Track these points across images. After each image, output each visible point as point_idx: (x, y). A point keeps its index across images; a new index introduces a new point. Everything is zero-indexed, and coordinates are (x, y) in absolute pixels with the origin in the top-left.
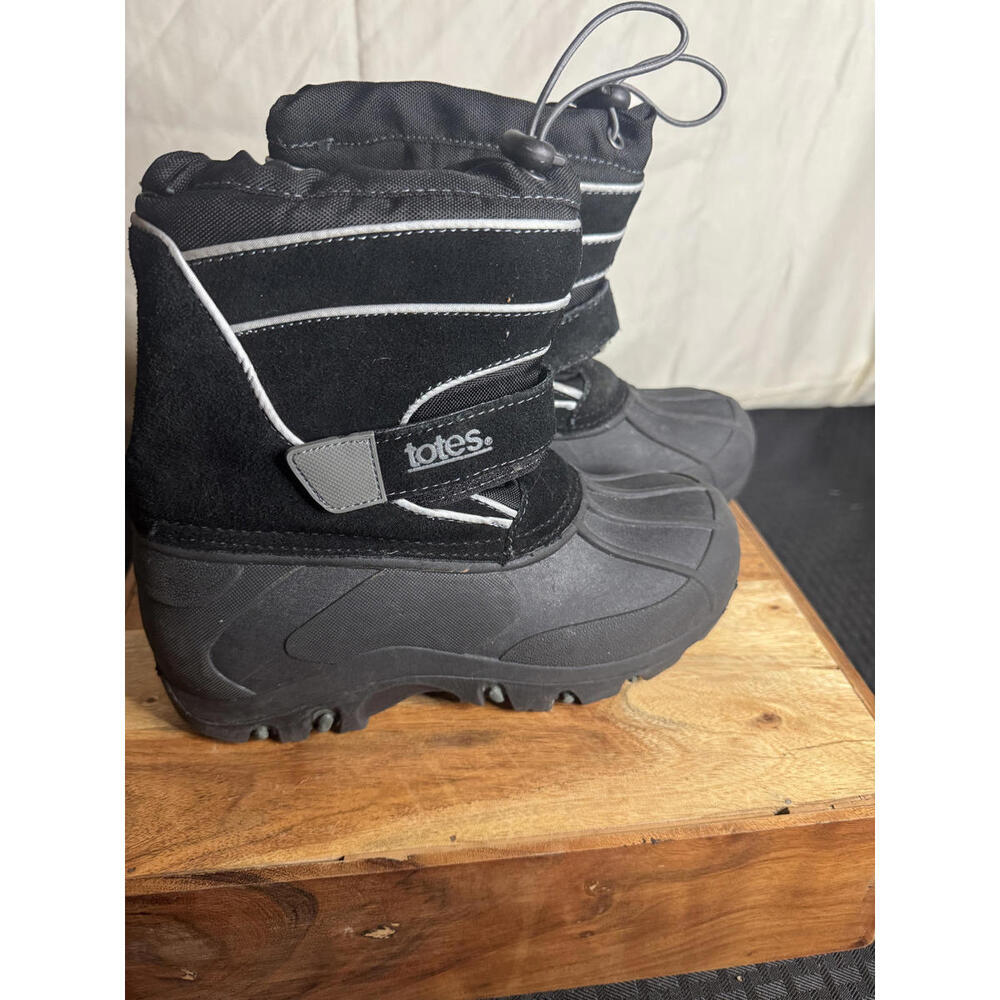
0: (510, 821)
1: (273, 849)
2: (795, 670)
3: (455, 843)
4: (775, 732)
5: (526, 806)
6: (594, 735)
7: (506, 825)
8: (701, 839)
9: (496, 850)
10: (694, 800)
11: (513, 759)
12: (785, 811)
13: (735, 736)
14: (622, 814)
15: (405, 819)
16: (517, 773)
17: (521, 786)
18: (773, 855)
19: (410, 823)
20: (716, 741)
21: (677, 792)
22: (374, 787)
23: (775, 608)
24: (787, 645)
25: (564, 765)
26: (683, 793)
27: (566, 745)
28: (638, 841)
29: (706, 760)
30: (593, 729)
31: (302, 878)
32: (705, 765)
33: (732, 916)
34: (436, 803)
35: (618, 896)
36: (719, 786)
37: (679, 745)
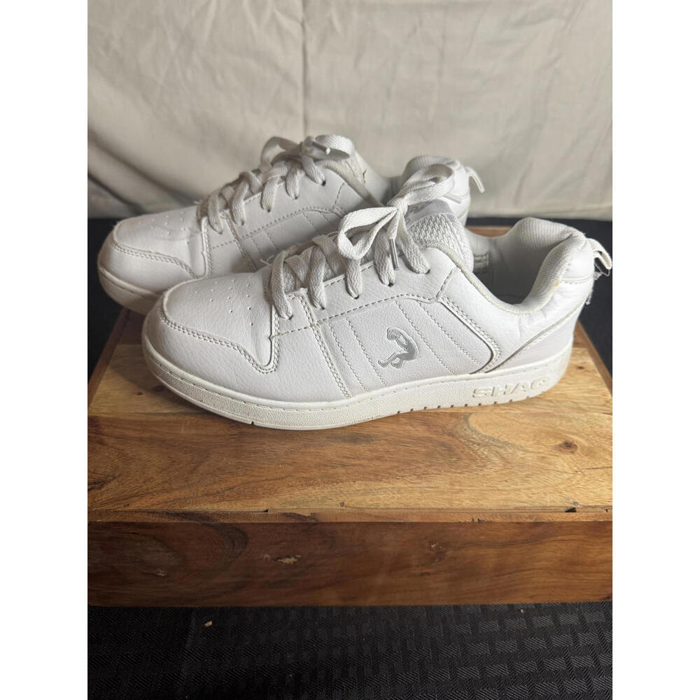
0: (381, 497)
1: (220, 501)
2: (590, 414)
3: (344, 508)
4: (572, 455)
5: (393, 488)
6: (443, 444)
7: (379, 499)
8: (512, 523)
9: (371, 515)
10: (510, 496)
11: (386, 456)
12: (573, 510)
13: (543, 455)
14: (459, 500)
15: (310, 488)
16: (388, 465)
17: (389, 474)
18: (560, 538)
19: (314, 491)
20: (530, 458)
21: (499, 490)
22: (290, 465)
23: (581, 368)
24: (586, 395)
25: (420, 463)
26: (502, 490)
27: (423, 450)
28: (468, 520)
29: (521, 470)
30: (443, 440)
31: (239, 522)
32: (519, 473)
33: (525, 573)
34: (332, 480)
35: (450, 553)
36: (529, 489)
37: (503, 458)
